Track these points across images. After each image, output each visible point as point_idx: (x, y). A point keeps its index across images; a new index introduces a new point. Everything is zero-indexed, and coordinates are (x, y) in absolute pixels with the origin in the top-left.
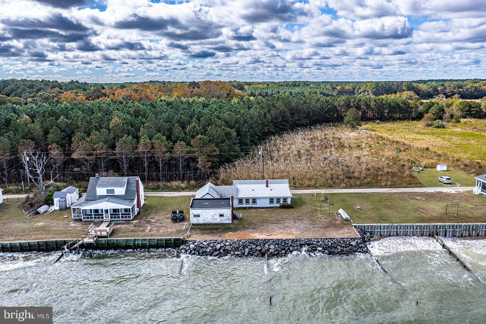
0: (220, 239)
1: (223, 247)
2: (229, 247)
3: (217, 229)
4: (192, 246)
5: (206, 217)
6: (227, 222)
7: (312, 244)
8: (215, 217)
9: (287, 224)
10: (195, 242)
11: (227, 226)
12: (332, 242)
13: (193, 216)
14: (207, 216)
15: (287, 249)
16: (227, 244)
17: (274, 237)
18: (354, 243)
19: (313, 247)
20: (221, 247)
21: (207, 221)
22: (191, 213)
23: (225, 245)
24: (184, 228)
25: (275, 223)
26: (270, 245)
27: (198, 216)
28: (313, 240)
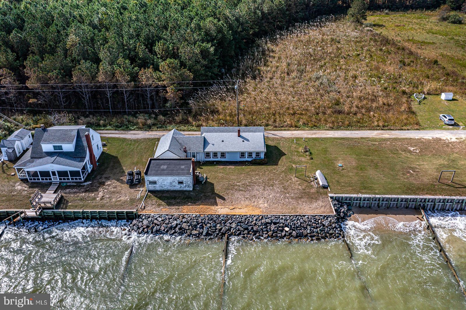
0: (176, 214)
1: (180, 224)
2: (185, 224)
3: (175, 198)
4: (145, 222)
5: (163, 183)
6: (187, 189)
7: (278, 223)
8: (174, 184)
9: (255, 192)
10: (149, 217)
11: (187, 193)
12: (301, 221)
13: (148, 183)
14: (165, 183)
15: (250, 228)
16: (184, 220)
17: (238, 212)
18: (326, 223)
19: (280, 227)
20: (177, 225)
21: (165, 188)
22: (146, 180)
23: (182, 221)
24: (138, 196)
25: (242, 191)
26: (232, 222)
27: (155, 183)
28: (281, 217)
